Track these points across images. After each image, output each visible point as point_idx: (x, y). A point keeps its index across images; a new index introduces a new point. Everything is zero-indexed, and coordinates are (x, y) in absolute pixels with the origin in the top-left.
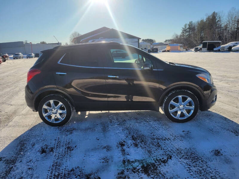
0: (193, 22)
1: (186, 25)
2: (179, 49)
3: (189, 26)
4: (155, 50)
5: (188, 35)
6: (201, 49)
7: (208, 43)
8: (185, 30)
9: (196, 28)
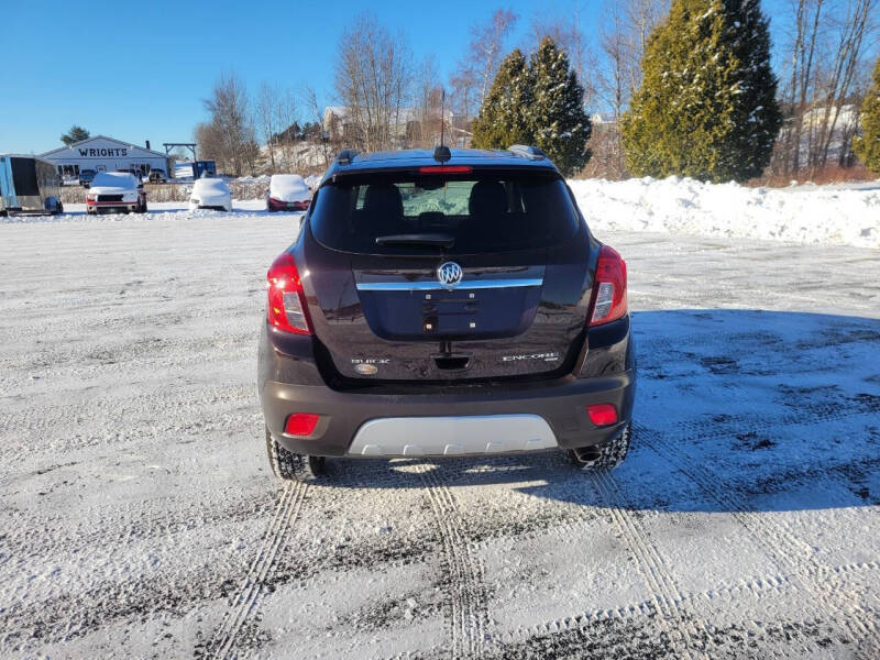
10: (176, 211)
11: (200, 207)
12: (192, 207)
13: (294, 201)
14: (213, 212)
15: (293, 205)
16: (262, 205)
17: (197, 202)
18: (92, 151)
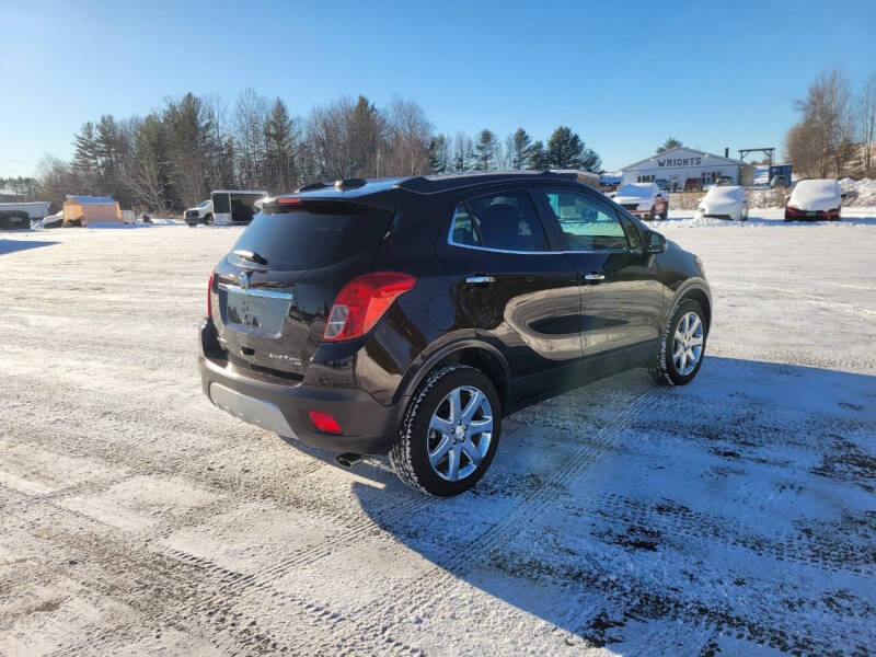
0: (117, 120)
1: (89, 127)
2: (119, 216)
3: (104, 132)
4: (13, 219)
5: (103, 166)
6: (209, 216)
7: (232, 195)
8: (87, 147)
9: (133, 141)
10: (680, 219)
11: (706, 216)
12: (698, 215)
13: (815, 210)
14: (717, 221)
15: (814, 214)
16: (780, 214)
17: (703, 210)
18: (669, 162)
